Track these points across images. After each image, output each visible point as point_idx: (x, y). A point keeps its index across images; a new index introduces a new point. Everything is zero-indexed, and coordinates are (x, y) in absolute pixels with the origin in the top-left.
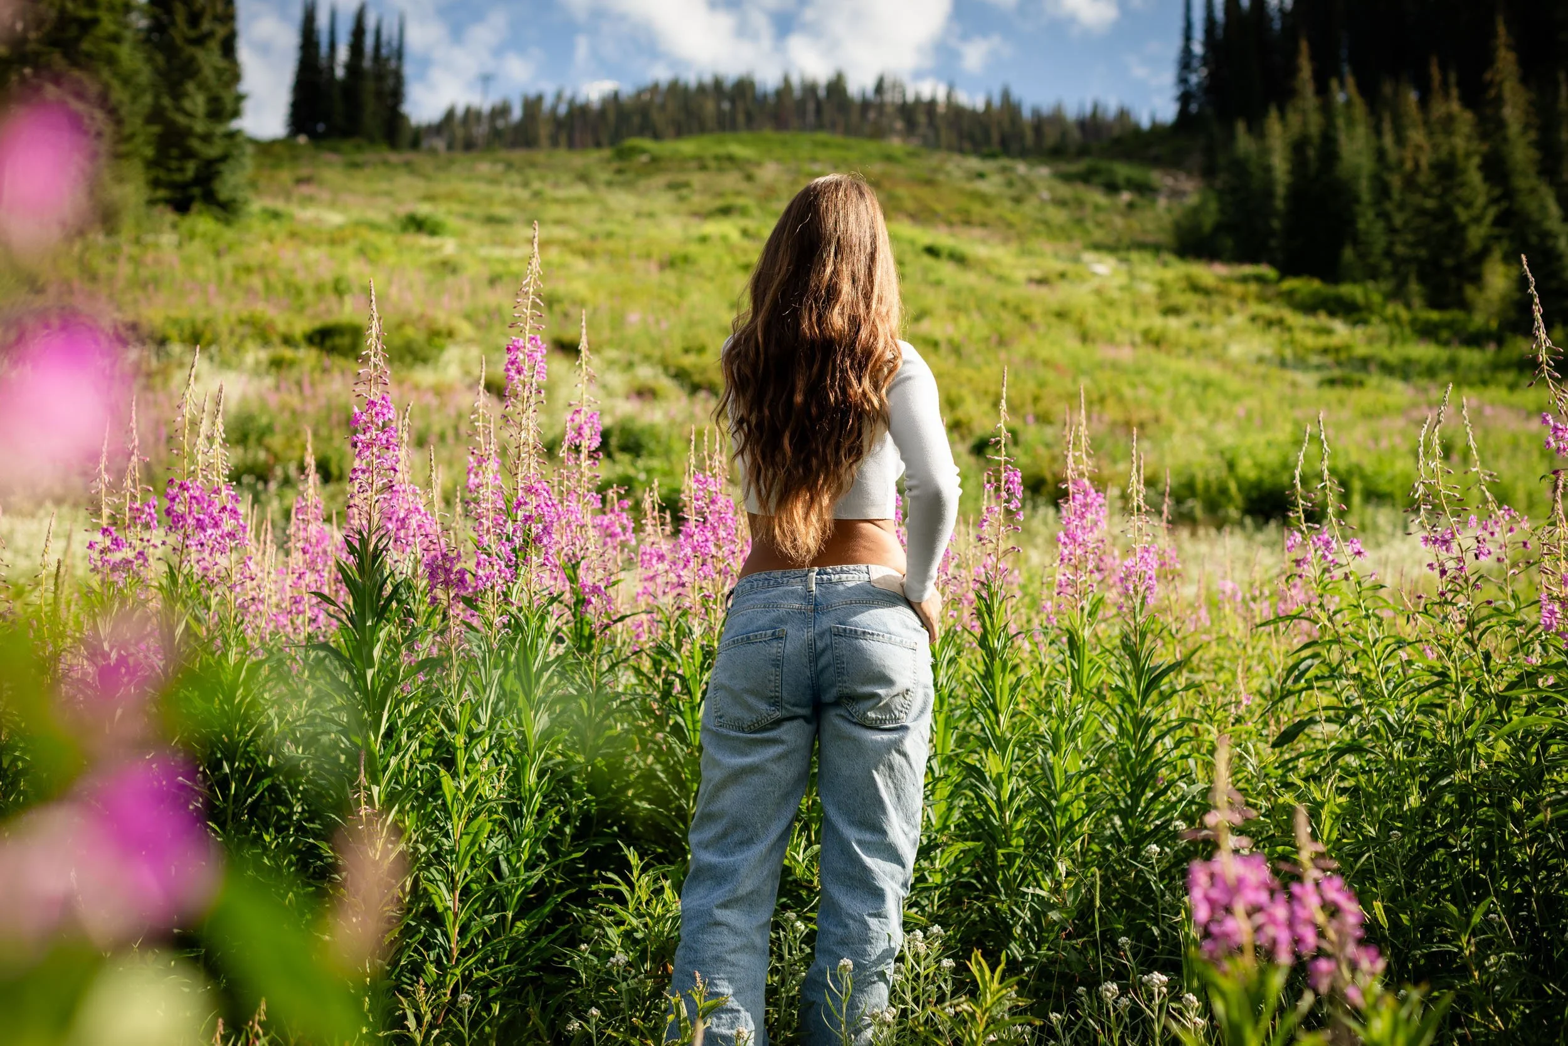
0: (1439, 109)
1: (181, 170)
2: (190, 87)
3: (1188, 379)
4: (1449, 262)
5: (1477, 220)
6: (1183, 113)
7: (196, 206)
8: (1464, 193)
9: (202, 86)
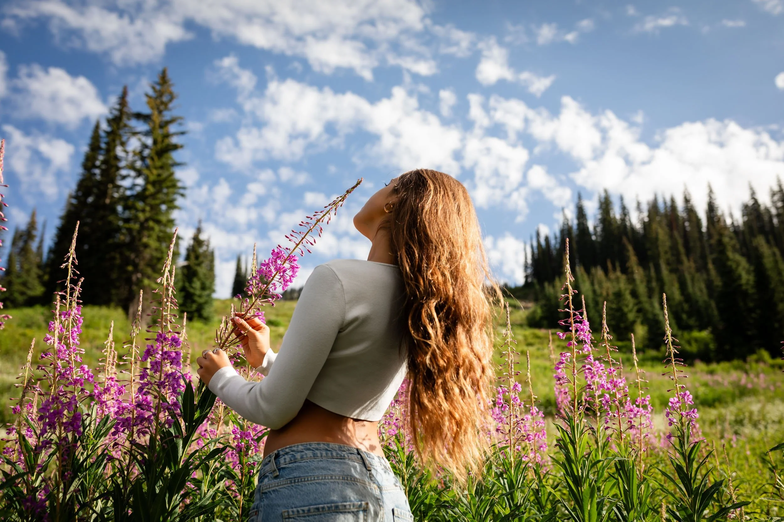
0: (612, 276)
1: (191, 307)
2: (195, 279)
3: (538, 366)
4: (622, 325)
5: (631, 311)
6: (526, 282)
7: (195, 319)
8: (626, 302)
9: (199, 279)
